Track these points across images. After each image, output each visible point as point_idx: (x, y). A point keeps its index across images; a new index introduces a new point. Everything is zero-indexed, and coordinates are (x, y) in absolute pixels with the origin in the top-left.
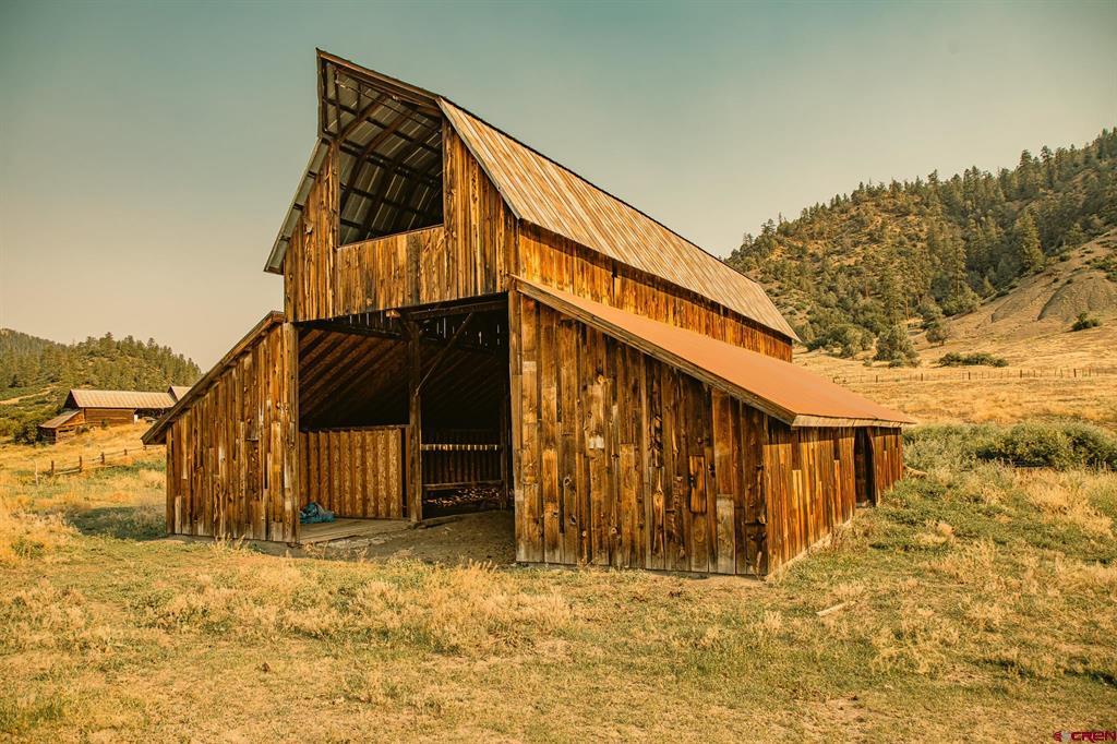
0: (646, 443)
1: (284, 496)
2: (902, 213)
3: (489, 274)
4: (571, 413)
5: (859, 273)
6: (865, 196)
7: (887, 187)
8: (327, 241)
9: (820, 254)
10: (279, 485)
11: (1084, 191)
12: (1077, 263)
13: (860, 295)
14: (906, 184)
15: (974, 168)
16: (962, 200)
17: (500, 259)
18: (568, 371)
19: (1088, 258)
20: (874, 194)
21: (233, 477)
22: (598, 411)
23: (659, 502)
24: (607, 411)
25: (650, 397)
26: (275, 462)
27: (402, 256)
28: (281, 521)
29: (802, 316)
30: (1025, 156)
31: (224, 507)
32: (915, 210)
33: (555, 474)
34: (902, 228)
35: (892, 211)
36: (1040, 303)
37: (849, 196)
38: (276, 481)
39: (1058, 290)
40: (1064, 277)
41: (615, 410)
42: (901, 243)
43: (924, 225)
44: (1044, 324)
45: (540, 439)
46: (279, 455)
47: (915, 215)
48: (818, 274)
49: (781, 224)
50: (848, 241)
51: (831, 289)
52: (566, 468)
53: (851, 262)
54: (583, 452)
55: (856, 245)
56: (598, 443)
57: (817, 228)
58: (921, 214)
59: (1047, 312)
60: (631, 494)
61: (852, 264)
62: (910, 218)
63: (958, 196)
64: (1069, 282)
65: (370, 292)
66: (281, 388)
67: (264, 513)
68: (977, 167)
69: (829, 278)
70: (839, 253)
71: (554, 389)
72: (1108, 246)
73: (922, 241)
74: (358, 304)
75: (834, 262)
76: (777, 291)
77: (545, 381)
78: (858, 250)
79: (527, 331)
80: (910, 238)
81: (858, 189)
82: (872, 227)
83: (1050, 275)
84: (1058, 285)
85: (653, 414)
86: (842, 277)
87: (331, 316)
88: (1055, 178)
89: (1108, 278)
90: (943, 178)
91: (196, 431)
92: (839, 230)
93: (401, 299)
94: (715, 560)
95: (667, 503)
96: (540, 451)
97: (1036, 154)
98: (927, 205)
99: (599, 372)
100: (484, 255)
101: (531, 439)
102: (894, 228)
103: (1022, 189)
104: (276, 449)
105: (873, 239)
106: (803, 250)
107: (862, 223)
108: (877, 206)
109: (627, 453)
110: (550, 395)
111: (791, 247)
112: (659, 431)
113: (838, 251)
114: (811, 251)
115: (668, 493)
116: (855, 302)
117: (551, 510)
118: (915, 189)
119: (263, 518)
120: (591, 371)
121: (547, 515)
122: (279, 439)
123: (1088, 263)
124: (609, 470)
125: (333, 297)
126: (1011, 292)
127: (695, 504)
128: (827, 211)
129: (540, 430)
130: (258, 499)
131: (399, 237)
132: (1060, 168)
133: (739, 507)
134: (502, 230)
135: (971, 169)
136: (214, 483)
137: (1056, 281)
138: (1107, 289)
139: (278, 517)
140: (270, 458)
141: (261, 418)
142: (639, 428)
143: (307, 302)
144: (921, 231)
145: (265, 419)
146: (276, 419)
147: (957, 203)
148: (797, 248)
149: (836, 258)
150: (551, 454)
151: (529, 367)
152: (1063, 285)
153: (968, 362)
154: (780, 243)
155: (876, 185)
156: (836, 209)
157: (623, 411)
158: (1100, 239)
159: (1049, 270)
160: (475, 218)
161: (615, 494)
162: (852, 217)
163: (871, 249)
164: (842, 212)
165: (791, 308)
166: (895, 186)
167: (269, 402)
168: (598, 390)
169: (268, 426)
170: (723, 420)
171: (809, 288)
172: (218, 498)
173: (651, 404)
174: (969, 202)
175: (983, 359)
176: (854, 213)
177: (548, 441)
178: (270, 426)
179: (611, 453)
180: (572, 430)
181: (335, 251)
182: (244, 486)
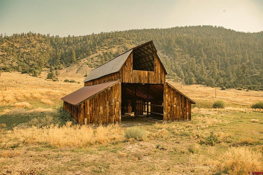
0: (180, 106)
1: (119, 116)
2: (41, 42)
3: (161, 81)
4: (172, 102)
5: (29, 55)
6: (31, 35)
7: (37, 34)
8: (130, 68)
9: (18, 47)
10: (118, 114)
11: (80, 47)
12: (83, 62)
13: (30, 60)
14: (41, 35)
15: (58, 35)
16: (54, 42)
17: (163, 79)
18: (172, 96)
19: (85, 62)
20: (34, 35)
21: (105, 113)
22: (175, 102)
23: (181, 113)
24: (176, 102)
25: (181, 100)
26: (117, 109)
27: (147, 75)
28: (118, 121)
29: (15, 63)
30: (69, 36)
31: (102, 119)
32: (44, 42)
33: (170, 110)
34: (40, 45)
35: (38, 41)
36: (76, 70)
37: (27, 34)
38: (117, 113)
39: (80, 67)
40: (81, 65)
41: (177, 102)
42: (40, 49)
43: (46, 46)
44: (78, 74)
45: (168, 105)
46: (118, 108)
47: (44, 43)
48: (17, 52)
49: (5, 36)
50: (26, 46)
51: (21, 57)
52: (171, 109)
53: (27, 51)
54: (173, 107)
55: (28, 47)
56: (175, 106)
57: (17, 40)
58: (45, 43)
59: (78, 72)
60: (178, 112)
61: (27, 52)
62: (42, 43)
63: (54, 41)
64: (82, 66)
65: (140, 79)
66: (119, 95)
67: (114, 120)
68: (59, 36)
69: (21, 54)
70: (23, 48)
71: (170, 98)
72: (88, 60)
73: (45, 50)
74: (137, 81)
75: (22, 50)
76: (6, 55)
77: (169, 97)
78: (29, 48)
79: (167, 90)
80: (42, 49)
81: (29, 32)
82: (33, 43)
83: (78, 64)
84: (79, 66)
85: (181, 102)
86: (25, 55)
87: (131, 82)
88: (75, 42)
89: (89, 67)
90: (51, 36)
91: (92, 103)
92: (24, 42)
93: (146, 82)
94: (186, 119)
95: (182, 113)
96: (168, 107)
97: (71, 36)
98: (47, 41)
99: (175, 97)
100: (160, 78)
101: (167, 105)
102: (38, 45)
103: (68, 43)
104: (117, 107)
105: (33, 46)
106: (13, 45)
107: (30, 42)
108: (34, 38)
109: (178, 107)
110: (169, 99)
111: (9, 44)
112: (182, 104)
113: (23, 47)
114: (15, 46)
115: (182, 112)
116: (29, 62)
117: (169, 115)
118: (44, 37)
119: (114, 121)
120: (174, 96)
121: (168, 116)
122: (118, 105)
123: (85, 63)
124: (176, 109)
125: (132, 79)
126: (70, 66)
127: (185, 113)
128: (20, 36)
129: (168, 104)
130: (112, 117)
131: (146, 72)
132: (76, 41)
133: (189, 113)
134: (163, 75)
135: (57, 35)
136: (98, 115)
137: (79, 65)
138: (89, 69)
139: (117, 120)
140: (116, 109)
141: (113, 101)
142: (179, 104)
143: (125, 79)
144: (45, 47)
145: (114, 101)
146: (118, 101)
147: (53, 42)
148: (11, 44)
149: (23, 49)
150: (169, 107)
151: (167, 95)
152: (81, 67)
153: (71, 82)
154: (6, 41)
155: (34, 33)
156: (23, 36)
157: (178, 102)
158: (86, 58)
159: (78, 63)
160: (159, 72)
161: (177, 112)
162: (28, 40)
163: (33, 49)
164: (25, 37)
165: (11, 61)
166: (39, 34)
167: (115, 98)
168: (175, 99)
169: (115, 102)
170: (188, 103)
171: (15, 56)
172: (100, 117)
173: (181, 101)
174: (56, 43)
175: (74, 81)
176: (28, 39)
177: (169, 106)
178: (116, 102)
179: (176, 107)
180: (172, 104)
181: (132, 71)
182: (108, 115)
